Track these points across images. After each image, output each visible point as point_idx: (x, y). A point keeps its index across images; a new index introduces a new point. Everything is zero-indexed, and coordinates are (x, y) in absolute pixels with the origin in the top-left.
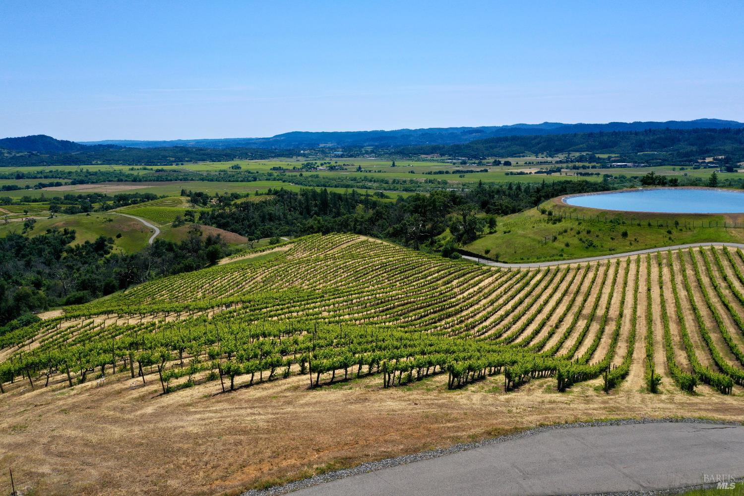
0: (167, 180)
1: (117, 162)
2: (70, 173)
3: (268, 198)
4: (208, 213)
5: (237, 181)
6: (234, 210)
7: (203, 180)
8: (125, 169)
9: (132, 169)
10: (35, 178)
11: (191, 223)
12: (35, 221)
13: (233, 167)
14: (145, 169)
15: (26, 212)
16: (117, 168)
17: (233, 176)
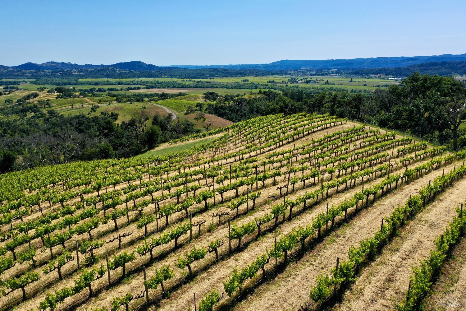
0: (202, 87)
1: (176, 77)
2: (147, 82)
3: (258, 96)
4: (213, 105)
5: (245, 89)
6: (231, 103)
7: (222, 87)
8: (179, 81)
9: (183, 81)
10: (128, 84)
11: (199, 112)
12: (98, 107)
13: (243, 81)
14: (191, 81)
15: (100, 101)
16: (175, 80)
17: (243, 86)
